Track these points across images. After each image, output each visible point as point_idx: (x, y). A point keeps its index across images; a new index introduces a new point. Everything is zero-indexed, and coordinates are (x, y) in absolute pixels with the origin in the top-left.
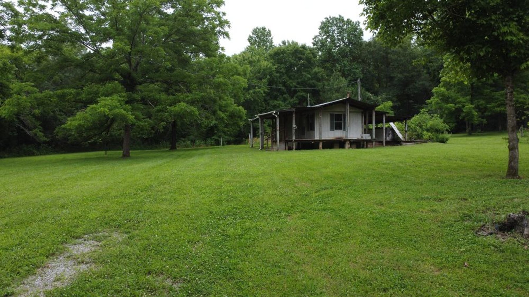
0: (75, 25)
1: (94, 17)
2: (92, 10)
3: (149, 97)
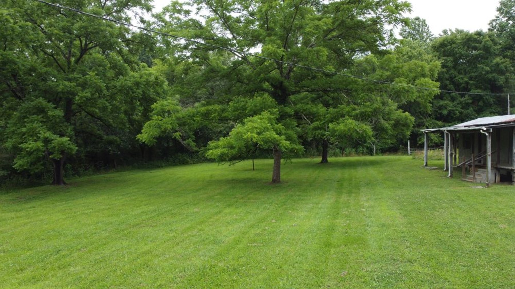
0: (221, 30)
1: (242, 19)
2: (239, 11)
3: (305, 110)
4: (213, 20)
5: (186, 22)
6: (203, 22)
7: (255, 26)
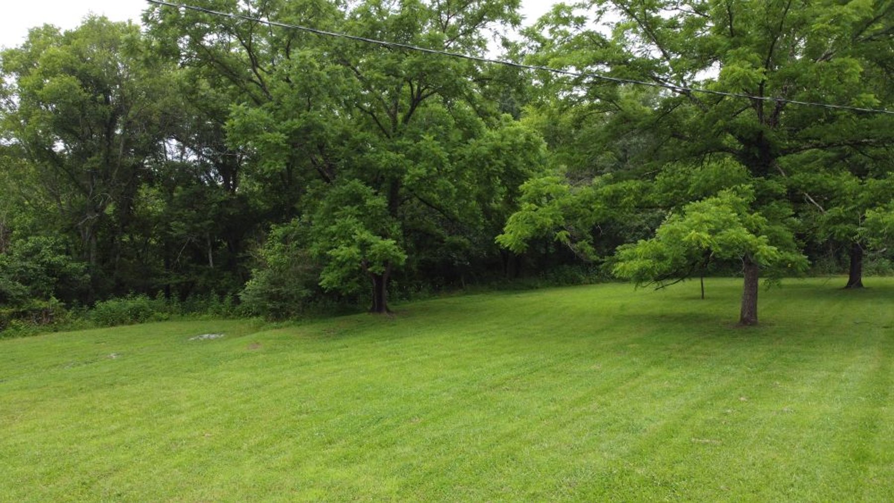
0: (641, 44)
1: (681, 20)
2: (675, 7)
4: (626, 28)
5: (578, 38)
6: (608, 34)
7: (707, 30)
